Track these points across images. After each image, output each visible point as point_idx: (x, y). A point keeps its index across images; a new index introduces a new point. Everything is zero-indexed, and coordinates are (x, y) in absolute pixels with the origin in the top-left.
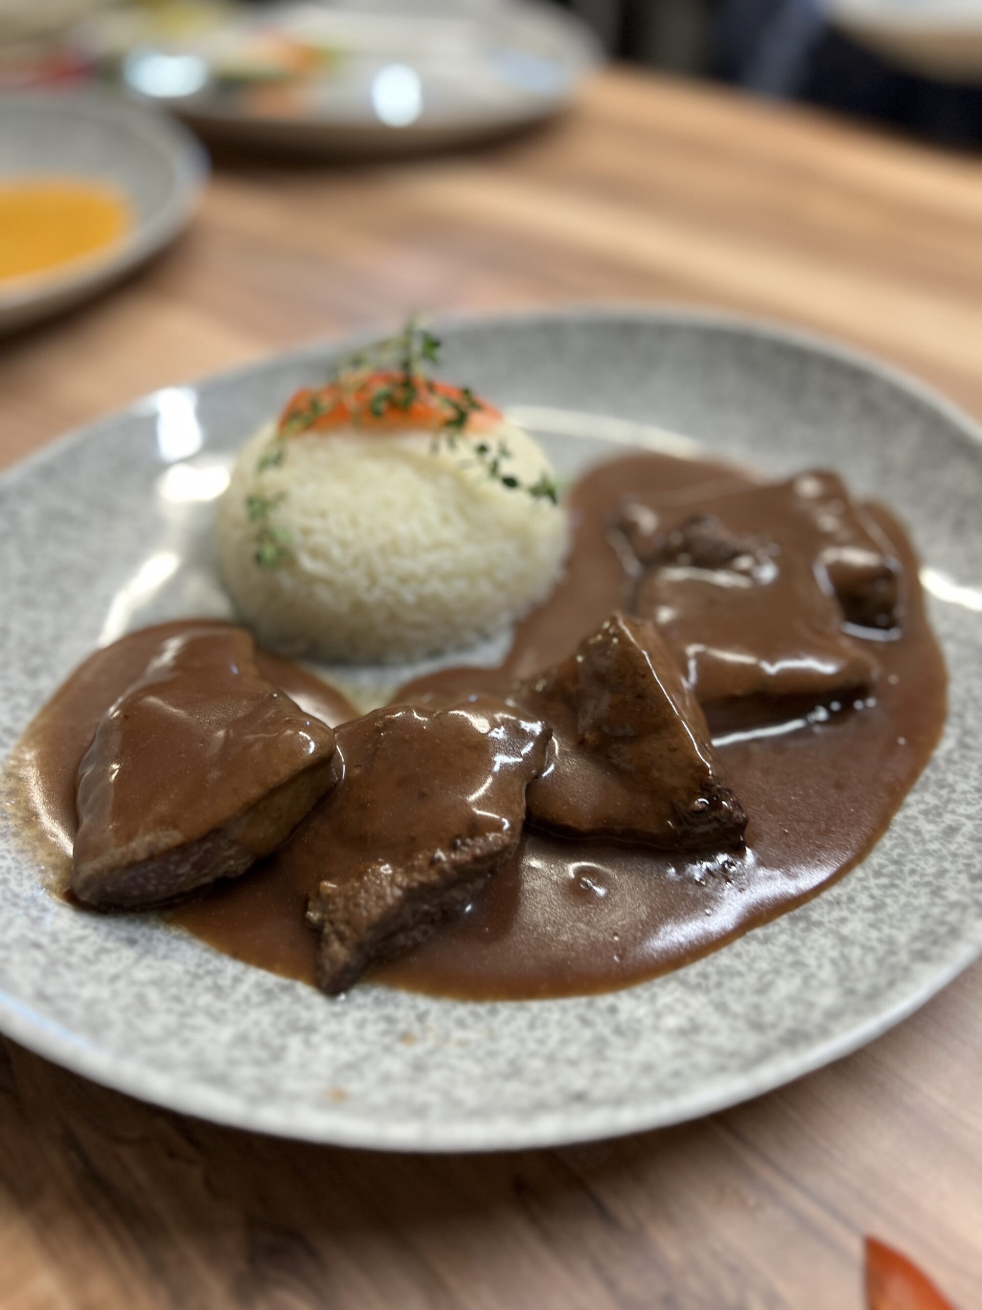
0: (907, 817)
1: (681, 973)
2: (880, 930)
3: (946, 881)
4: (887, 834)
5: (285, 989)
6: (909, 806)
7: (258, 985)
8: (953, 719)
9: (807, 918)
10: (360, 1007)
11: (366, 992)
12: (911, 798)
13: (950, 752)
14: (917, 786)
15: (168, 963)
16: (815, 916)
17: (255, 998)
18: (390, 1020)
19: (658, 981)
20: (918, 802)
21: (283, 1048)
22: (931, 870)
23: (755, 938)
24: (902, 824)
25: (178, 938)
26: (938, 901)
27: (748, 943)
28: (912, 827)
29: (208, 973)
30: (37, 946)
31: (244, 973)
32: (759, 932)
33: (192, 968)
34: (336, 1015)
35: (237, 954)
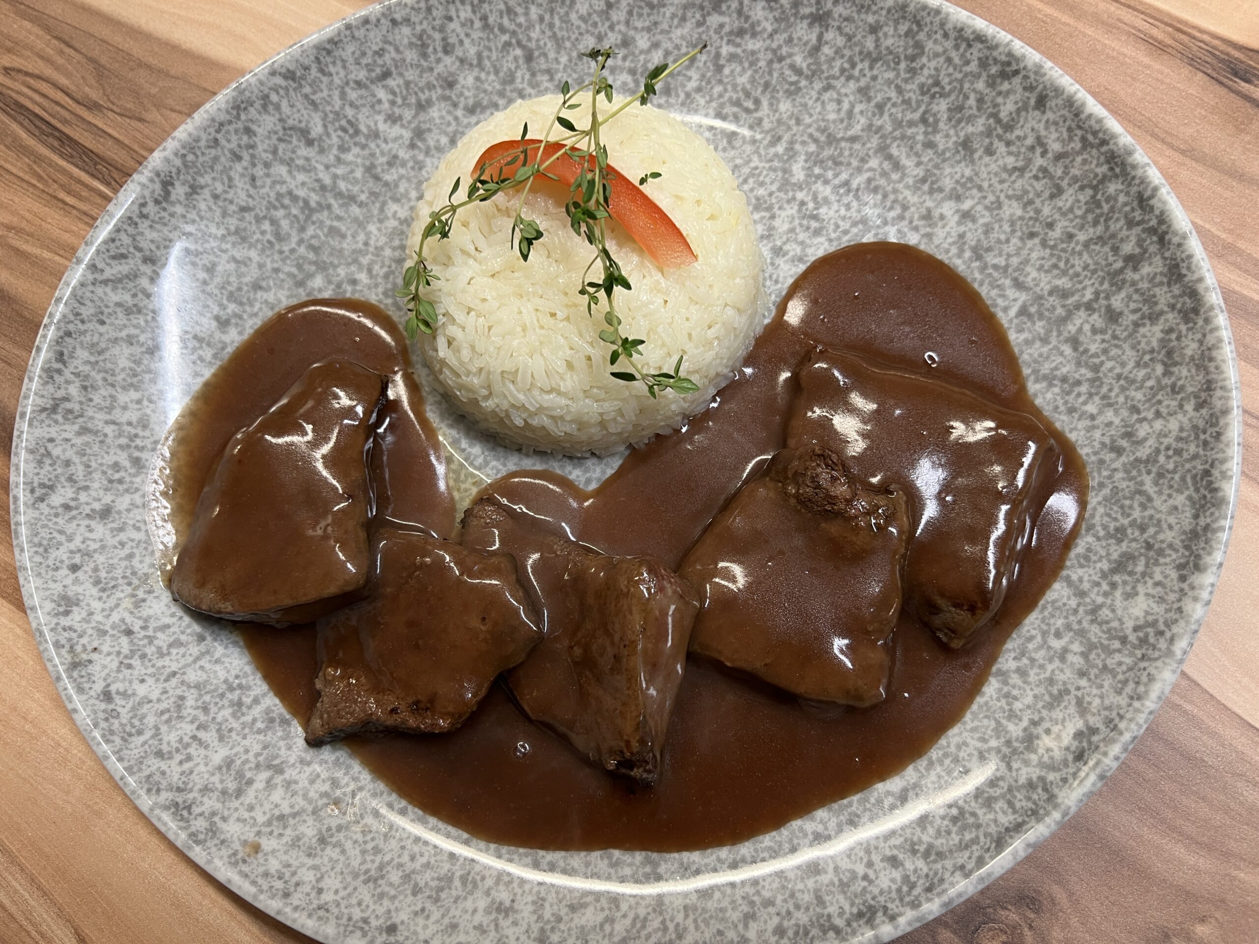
0: (801, 829)
1: (541, 853)
2: (686, 916)
3: (763, 914)
4: (774, 833)
5: (284, 722)
6: (813, 819)
7: (268, 711)
8: (922, 763)
9: (656, 865)
10: (322, 762)
11: (335, 749)
12: (821, 814)
13: (888, 793)
14: (835, 806)
15: (217, 667)
16: (662, 869)
17: (259, 725)
18: (335, 783)
19: (521, 850)
20: (821, 822)
21: (250, 782)
22: (766, 894)
23: (610, 857)
24: (793, 833)
25: (235, 643)
26: (741, 927)
27: (602, 858)
28: (795, 841)
29: (240, 686)
30: (129, 632)
31: (264, 695)
32: (616, 853)
33: (231, 679)
34: (302, 761)
35: (268, 677)
